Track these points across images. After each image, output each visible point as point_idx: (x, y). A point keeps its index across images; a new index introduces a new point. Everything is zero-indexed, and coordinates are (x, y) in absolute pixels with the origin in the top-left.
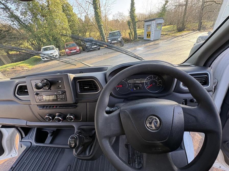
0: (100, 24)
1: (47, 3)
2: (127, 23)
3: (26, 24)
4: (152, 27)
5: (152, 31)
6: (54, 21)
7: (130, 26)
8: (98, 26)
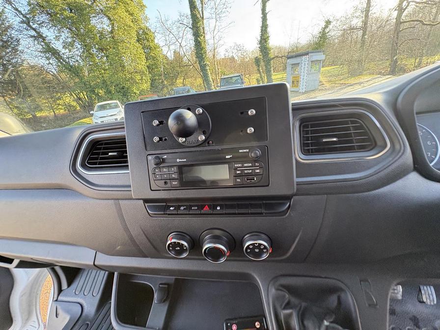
0: (204, 62)
1: (111, 26)
2: (254, 60)
3: (71, 64)
4: (303, 68)
5: (302, 74)
6: (121, 57)
7: (258, 66)
8: (201, 66)
